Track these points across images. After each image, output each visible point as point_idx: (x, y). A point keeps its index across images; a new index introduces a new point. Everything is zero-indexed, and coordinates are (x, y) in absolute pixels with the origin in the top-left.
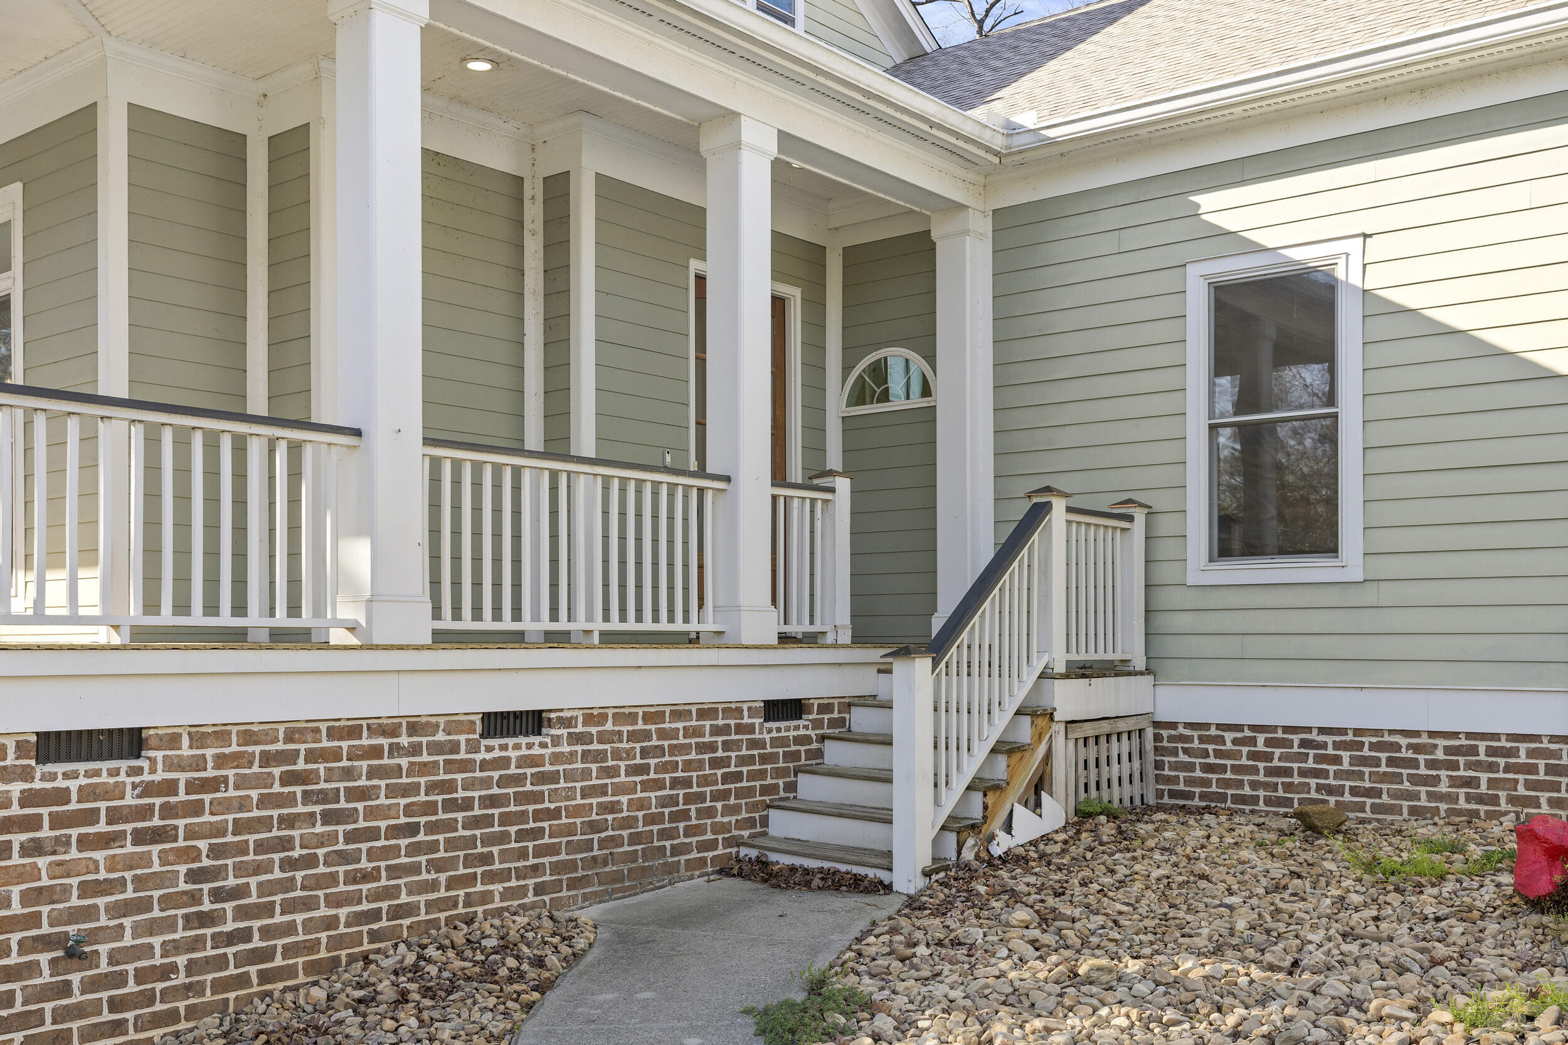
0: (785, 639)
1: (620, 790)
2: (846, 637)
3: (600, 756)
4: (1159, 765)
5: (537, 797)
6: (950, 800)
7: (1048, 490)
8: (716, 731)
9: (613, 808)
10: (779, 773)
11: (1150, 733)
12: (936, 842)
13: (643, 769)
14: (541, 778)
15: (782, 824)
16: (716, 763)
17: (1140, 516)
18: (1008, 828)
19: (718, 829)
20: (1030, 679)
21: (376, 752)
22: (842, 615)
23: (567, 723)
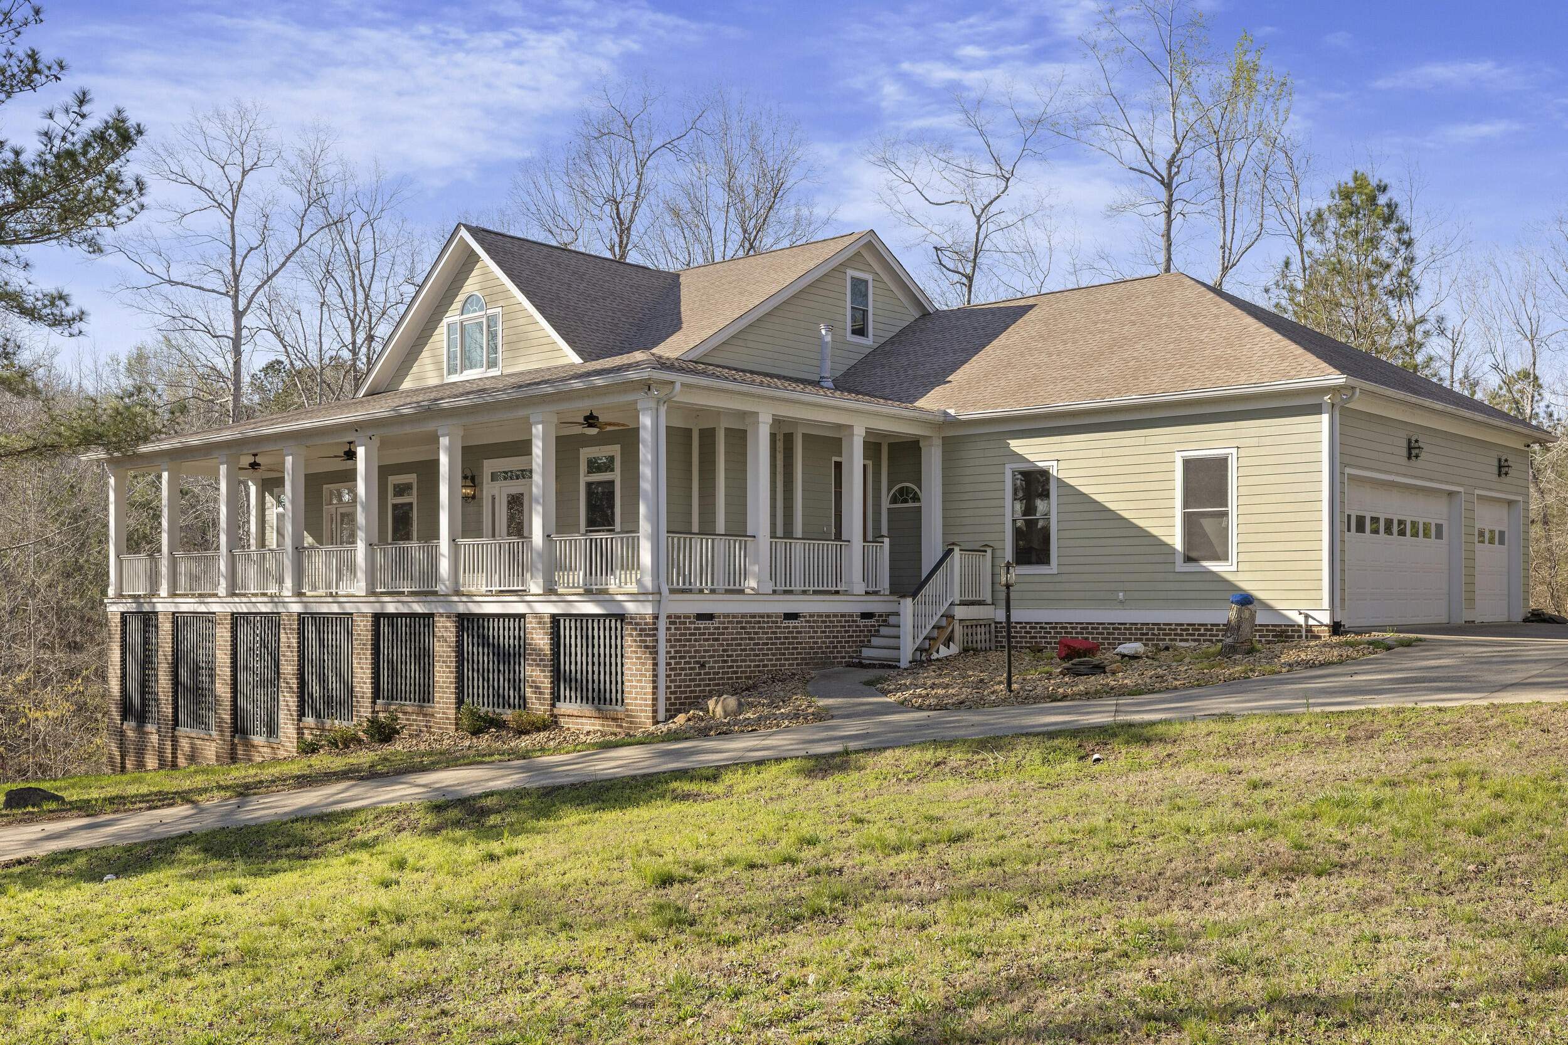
0: (867, 593)
1: (818, 638)
2: (888, 592)
3: (812, 627)
4: (996, 637)
5: (796, 638)
6: (918, 642)
7: (953, 544)
8: (846, 621)
9: (816, 643)
10: (865, 636)
11: (993, 626)
12: (913, 654)
13: (824, 632)
14: (798, 632)
15: (866, 652)
16: (846, 632)
17: (989, 551)
18: (938, 652)
19: (847, 652)
20: (946, 605)
21: (759, 622)
22: (887, 585)
23: (805, 617)
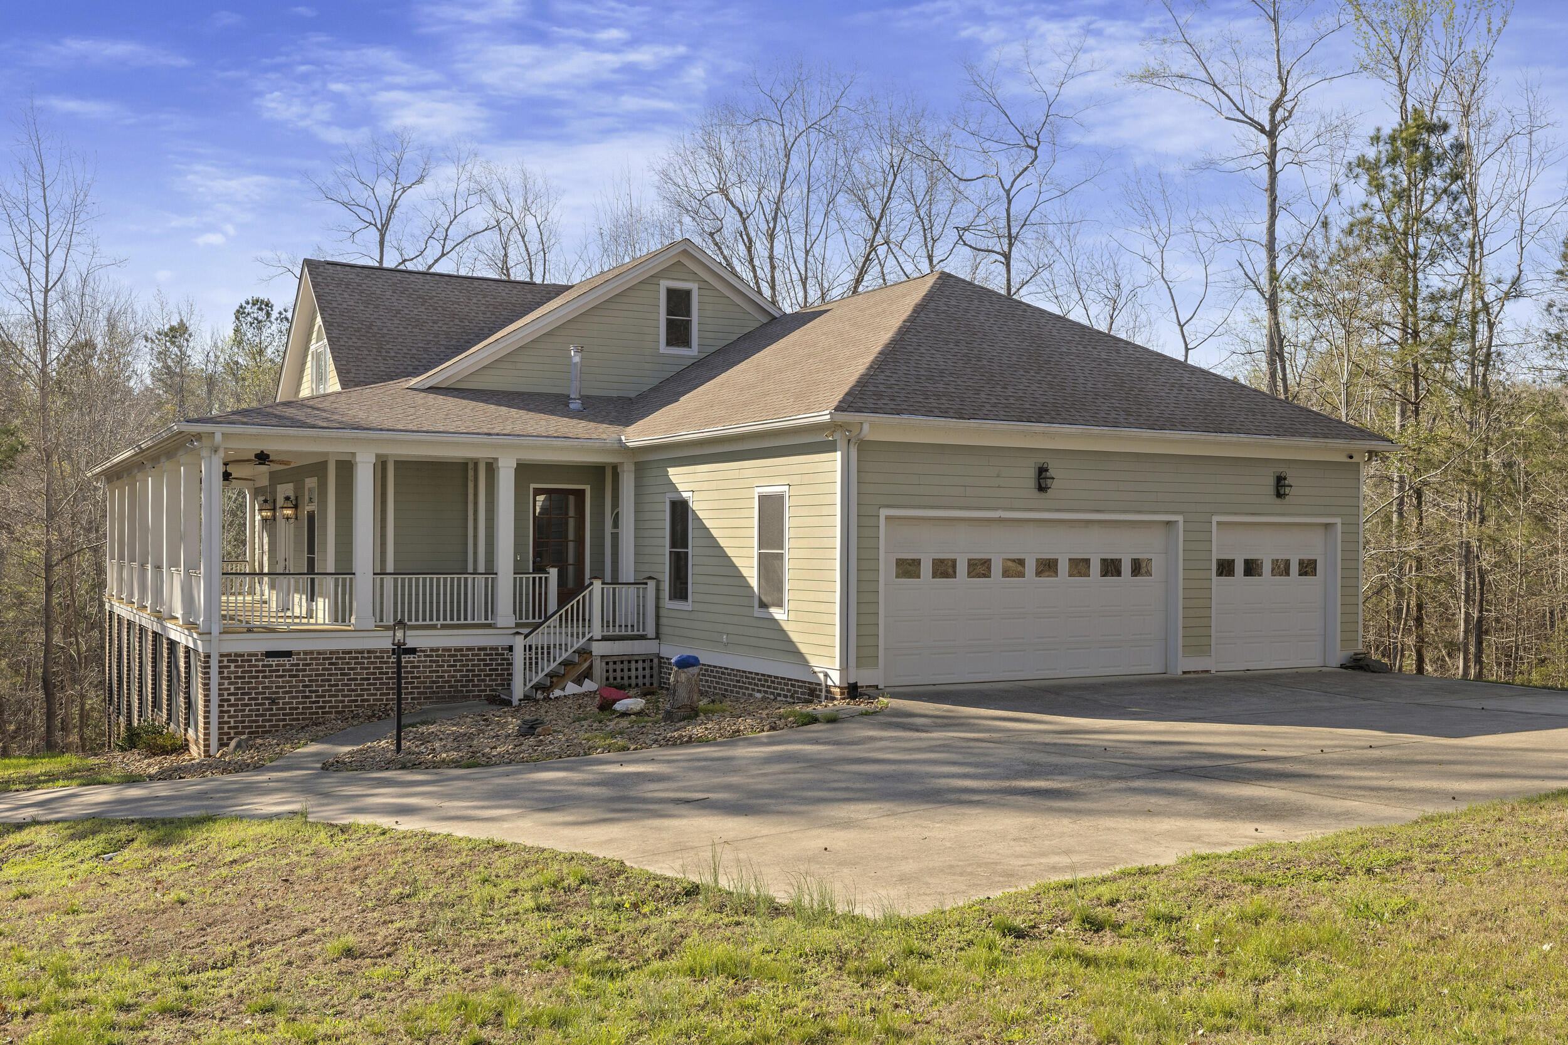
0: (519, 625)
1: (445, 671)
3: (437, 661)
4: (661, 672)
5: (412, 673)
6: (537, 679)
7: (596, 577)
8: (487, 655)
9: (441, 677)
13: (453, 666)
14: (414, 667)
16: (487, 665)
17: (652, 583)
18: (563, 689)
19: (487, 686)
20: (582, 641)
23: (424, 651)
